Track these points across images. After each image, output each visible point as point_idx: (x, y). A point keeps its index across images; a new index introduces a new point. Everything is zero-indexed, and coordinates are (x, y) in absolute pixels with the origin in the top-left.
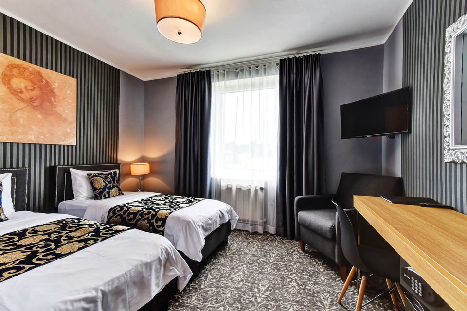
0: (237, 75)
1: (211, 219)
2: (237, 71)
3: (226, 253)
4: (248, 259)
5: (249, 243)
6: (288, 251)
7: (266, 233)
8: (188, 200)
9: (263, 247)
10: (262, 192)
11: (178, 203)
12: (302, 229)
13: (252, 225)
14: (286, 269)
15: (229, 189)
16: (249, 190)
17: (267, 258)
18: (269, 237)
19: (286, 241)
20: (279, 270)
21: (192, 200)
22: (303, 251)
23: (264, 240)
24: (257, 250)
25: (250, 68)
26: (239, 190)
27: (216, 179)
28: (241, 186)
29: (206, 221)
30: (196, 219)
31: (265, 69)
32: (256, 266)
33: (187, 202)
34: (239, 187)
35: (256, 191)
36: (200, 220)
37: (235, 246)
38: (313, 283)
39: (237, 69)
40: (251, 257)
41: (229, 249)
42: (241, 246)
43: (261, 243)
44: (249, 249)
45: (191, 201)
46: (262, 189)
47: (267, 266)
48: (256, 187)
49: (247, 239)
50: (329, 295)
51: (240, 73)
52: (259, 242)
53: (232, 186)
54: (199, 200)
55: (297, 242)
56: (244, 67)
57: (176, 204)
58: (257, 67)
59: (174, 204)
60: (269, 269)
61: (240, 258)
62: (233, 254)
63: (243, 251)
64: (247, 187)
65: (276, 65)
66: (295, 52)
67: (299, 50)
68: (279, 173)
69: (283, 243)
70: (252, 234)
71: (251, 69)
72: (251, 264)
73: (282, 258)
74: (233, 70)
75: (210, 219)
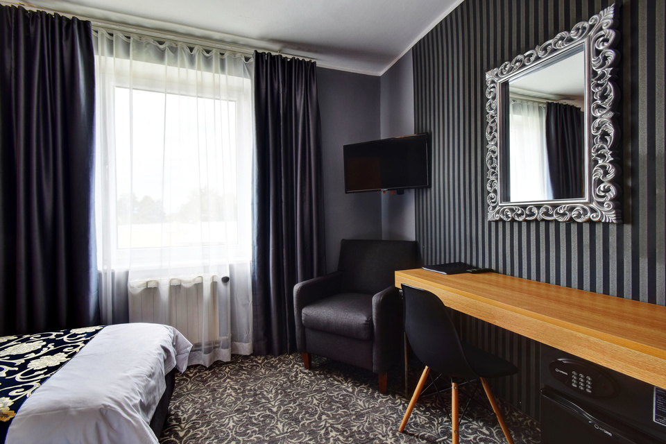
0: (161, 56)
1: (154, 374)
2: (161, 47)
3: (177, 435)
4: (231, 424)
5: (215, 390)
6: (288, 379)
7: (235, 357)
8: (49, 341)
9: (244, 387)
10: (226, 285)
11: (19, 362)
12: (311, 335)
13: (208, 351)
14: (307, 413)
15: (151, 291)
16: (199, 287)
17: (265, 408)
18: (242, 363)
19: (273, 360)
20: (297, 421)
21: (65, 338)
22: (310, 370)
23: (238, 371)
24: (238, 399)
25: (191, 49)
26: (176, 289)
27: (113, 274)
28: (180, 281)
29: (145, 387)
30: (121, 394)
31: (222, 61)
32: (255, 431)
33: (51, 347)
34: (175, 283)
35: (214, 285)
36: (133, 390)
37: (189, 407)
38: (354, 417)
39: (161, 43)
40: (235, 419)
41: (179, 420)
42: (202, 404)
43: (236, 381)
44: (221, 403)
45: (62, 342)
46: (226, 280)
47: (274, 422)
48: (213, 277)
49: (205, 382)
50: (384, 426)
51: (168, 54)
52: (232, 379)
53: (158, 283)
54: (91, 335)
55: (291, 357)
56: (179, 44)
57: (12, 365)
58: (208, 52)
59: (7, 368)
60: (280, 426)
61: (213, 431)
62: (193, 428)
63: (211, 411)
64: (194, 280)
65: (243, 59)
66: (276, 47)
67: (285, 47)
68: (256, 248)
69: (272, 366)
70: (210, 368)
71: (194, 52)
72: (244, 434)
73: (287, 395)
74: (151, 41)
75: (151, 376)
